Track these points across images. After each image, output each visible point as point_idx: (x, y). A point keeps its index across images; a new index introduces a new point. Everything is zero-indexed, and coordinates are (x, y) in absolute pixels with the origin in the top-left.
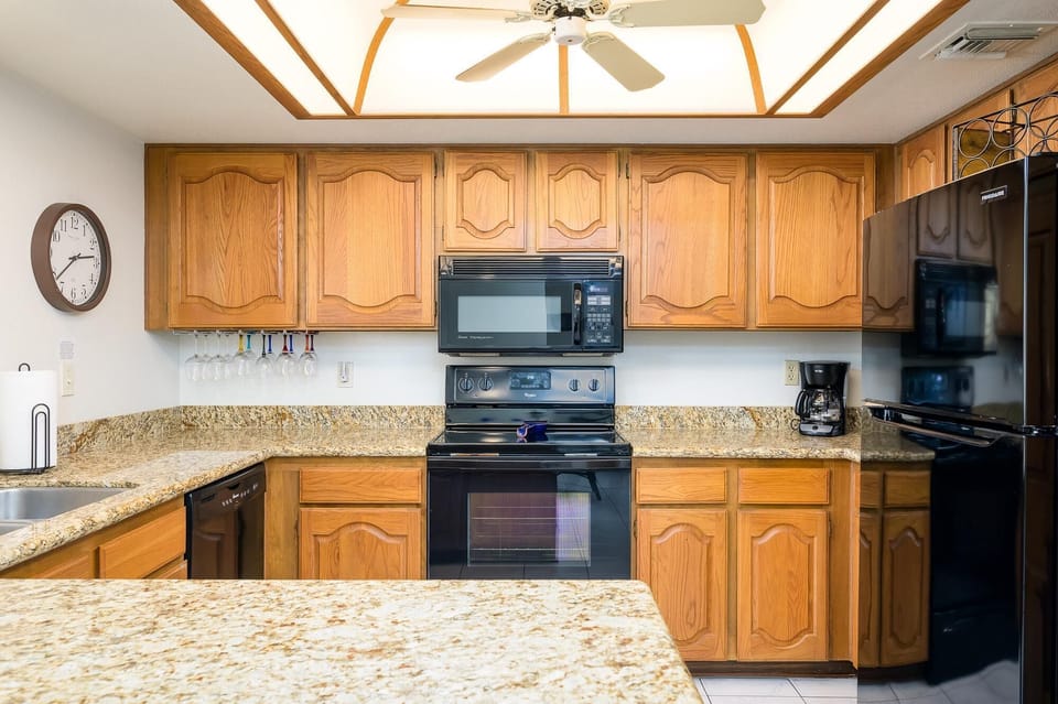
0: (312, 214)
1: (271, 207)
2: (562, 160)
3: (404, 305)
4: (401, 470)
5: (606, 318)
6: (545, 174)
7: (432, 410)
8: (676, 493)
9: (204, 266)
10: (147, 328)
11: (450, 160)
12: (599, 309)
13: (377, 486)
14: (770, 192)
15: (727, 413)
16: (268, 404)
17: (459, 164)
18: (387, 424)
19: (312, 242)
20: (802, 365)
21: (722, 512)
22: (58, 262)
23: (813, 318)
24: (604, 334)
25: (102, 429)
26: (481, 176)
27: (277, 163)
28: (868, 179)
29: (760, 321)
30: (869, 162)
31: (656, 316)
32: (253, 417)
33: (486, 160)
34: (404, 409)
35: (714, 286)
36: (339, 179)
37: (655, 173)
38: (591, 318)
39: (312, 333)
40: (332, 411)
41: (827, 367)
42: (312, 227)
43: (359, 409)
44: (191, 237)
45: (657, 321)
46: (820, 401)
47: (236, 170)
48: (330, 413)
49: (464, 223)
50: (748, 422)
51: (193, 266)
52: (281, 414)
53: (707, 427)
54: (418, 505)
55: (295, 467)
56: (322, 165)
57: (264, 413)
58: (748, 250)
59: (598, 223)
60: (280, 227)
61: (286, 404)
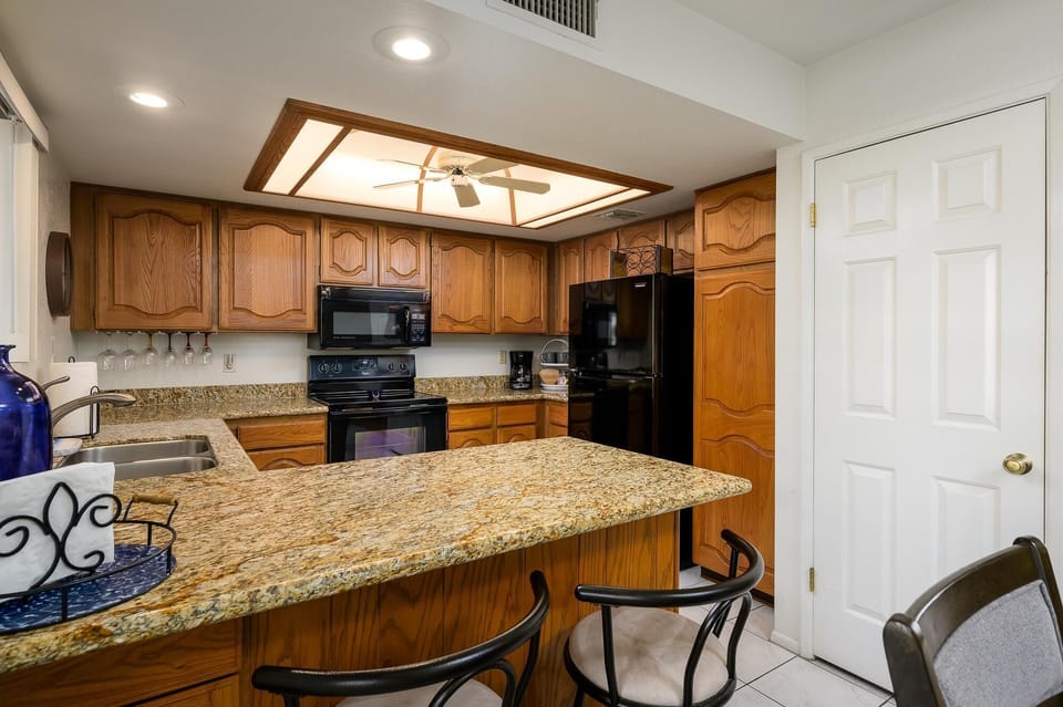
0: (224, 250)
1: (191, 241)
3: (294, 316)
4: (311, 422)
5: (423, 327)
7: (297, 386)
8: (469, 422)
9: (131, 281)
10: (73, 329)
11: (325, 224)
12: (418, 322)
13: (295, 434)
14: (502, 262)
15: (472, 379)
16: (164, 386)
17: (331, 227)
18: (263, 397)
19: (225, 269)
20: (511, 353)
21: (489, 431)
23: (521, 329)
24: (421, 336)
26: (345, 236)
27: (195, 212)
28: (544, 259)
29: (497, 330)
30: (545, 250)
31: (446, 326)
32: (151, 396)
33: (347, 226)
34: (276, 385)
35: (476, 311)
36: (246, 228)
37: (445, 245)
38: (414, 327)
39: (207, 334)
40: (219, 389)
41: (524, 353)
42: (225, 259)
43: (242, 387)
44: (118, 258)
45: (447, 329)
46: (521, 372)
47: (159, 212)
48: (218, 391)
49: (334, 265)
50: (482, 385)
51: (120, 281)
52: (176, 394)
53: (462, 388)
54: (321, 444)
56: (232, 217)
57: (162, 394)
58: (492, 291)
59: (415, 272)
60: (198, 257)
61: (181, 386)
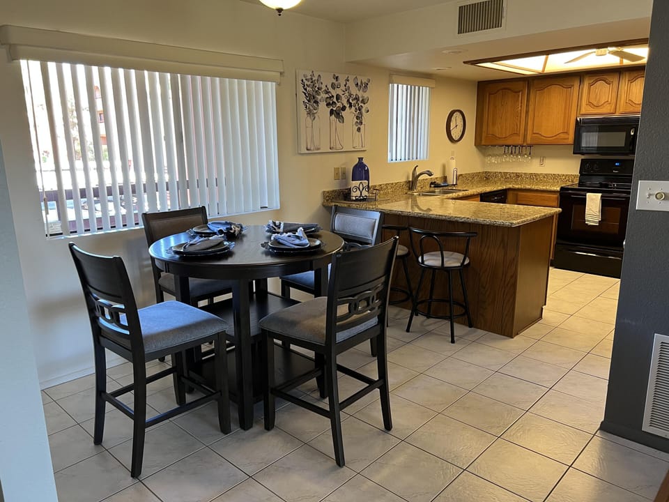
1: (517, 100)
2: (635, 74)
3: (562, 136)
4: (551, 195)
6: (627, 80)
7: (575, 176)
9: (494, 124)
10: (475, 145)
11: (587, 77)
17: (590, 79)
19: (531, 113)
22: (452, 125)
25: (461, 177)
26: (599, 83)
27: (521, 84)
32: (508, 176)
33: (601, 76)
34: (564, 175)
36: (542, 89)
40: (536, 175)
42: (531, 108)
43: (546, 175)
49: (590, 104)
51: (490, 124)
52: (518, 176)
55: (516, 192)
56: (537, 84)
57: (512, 175)
60: (520, 108)
